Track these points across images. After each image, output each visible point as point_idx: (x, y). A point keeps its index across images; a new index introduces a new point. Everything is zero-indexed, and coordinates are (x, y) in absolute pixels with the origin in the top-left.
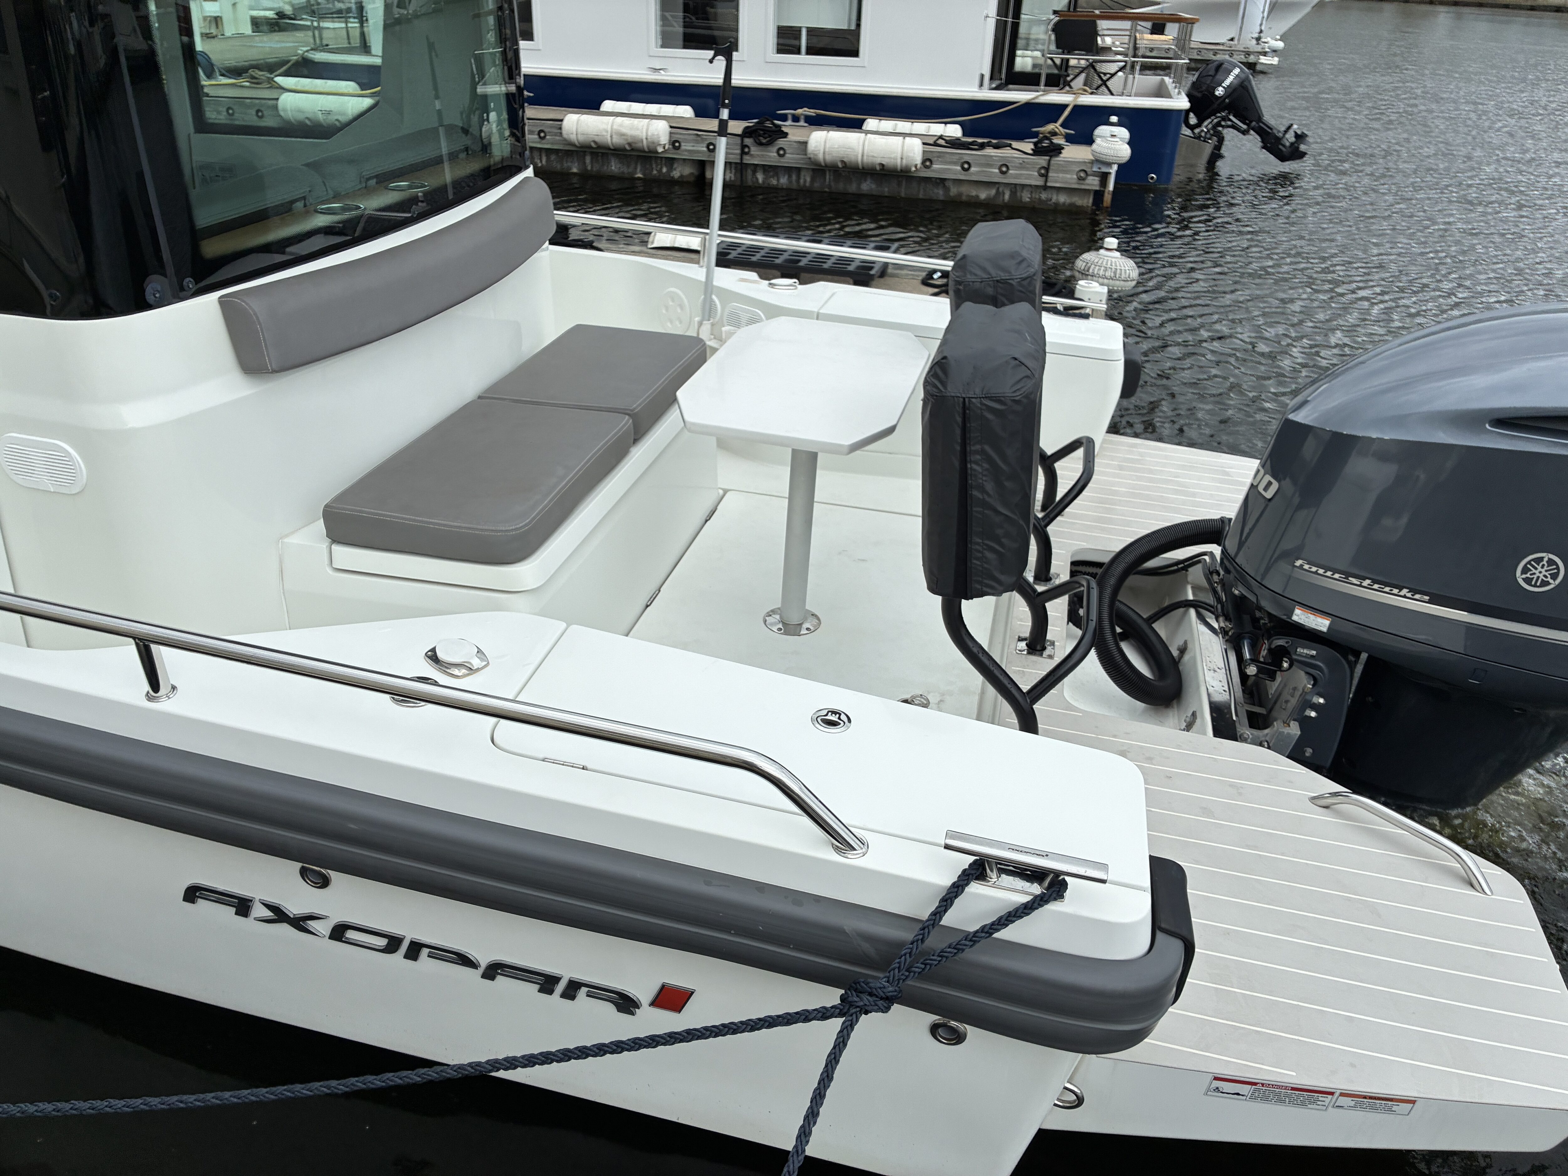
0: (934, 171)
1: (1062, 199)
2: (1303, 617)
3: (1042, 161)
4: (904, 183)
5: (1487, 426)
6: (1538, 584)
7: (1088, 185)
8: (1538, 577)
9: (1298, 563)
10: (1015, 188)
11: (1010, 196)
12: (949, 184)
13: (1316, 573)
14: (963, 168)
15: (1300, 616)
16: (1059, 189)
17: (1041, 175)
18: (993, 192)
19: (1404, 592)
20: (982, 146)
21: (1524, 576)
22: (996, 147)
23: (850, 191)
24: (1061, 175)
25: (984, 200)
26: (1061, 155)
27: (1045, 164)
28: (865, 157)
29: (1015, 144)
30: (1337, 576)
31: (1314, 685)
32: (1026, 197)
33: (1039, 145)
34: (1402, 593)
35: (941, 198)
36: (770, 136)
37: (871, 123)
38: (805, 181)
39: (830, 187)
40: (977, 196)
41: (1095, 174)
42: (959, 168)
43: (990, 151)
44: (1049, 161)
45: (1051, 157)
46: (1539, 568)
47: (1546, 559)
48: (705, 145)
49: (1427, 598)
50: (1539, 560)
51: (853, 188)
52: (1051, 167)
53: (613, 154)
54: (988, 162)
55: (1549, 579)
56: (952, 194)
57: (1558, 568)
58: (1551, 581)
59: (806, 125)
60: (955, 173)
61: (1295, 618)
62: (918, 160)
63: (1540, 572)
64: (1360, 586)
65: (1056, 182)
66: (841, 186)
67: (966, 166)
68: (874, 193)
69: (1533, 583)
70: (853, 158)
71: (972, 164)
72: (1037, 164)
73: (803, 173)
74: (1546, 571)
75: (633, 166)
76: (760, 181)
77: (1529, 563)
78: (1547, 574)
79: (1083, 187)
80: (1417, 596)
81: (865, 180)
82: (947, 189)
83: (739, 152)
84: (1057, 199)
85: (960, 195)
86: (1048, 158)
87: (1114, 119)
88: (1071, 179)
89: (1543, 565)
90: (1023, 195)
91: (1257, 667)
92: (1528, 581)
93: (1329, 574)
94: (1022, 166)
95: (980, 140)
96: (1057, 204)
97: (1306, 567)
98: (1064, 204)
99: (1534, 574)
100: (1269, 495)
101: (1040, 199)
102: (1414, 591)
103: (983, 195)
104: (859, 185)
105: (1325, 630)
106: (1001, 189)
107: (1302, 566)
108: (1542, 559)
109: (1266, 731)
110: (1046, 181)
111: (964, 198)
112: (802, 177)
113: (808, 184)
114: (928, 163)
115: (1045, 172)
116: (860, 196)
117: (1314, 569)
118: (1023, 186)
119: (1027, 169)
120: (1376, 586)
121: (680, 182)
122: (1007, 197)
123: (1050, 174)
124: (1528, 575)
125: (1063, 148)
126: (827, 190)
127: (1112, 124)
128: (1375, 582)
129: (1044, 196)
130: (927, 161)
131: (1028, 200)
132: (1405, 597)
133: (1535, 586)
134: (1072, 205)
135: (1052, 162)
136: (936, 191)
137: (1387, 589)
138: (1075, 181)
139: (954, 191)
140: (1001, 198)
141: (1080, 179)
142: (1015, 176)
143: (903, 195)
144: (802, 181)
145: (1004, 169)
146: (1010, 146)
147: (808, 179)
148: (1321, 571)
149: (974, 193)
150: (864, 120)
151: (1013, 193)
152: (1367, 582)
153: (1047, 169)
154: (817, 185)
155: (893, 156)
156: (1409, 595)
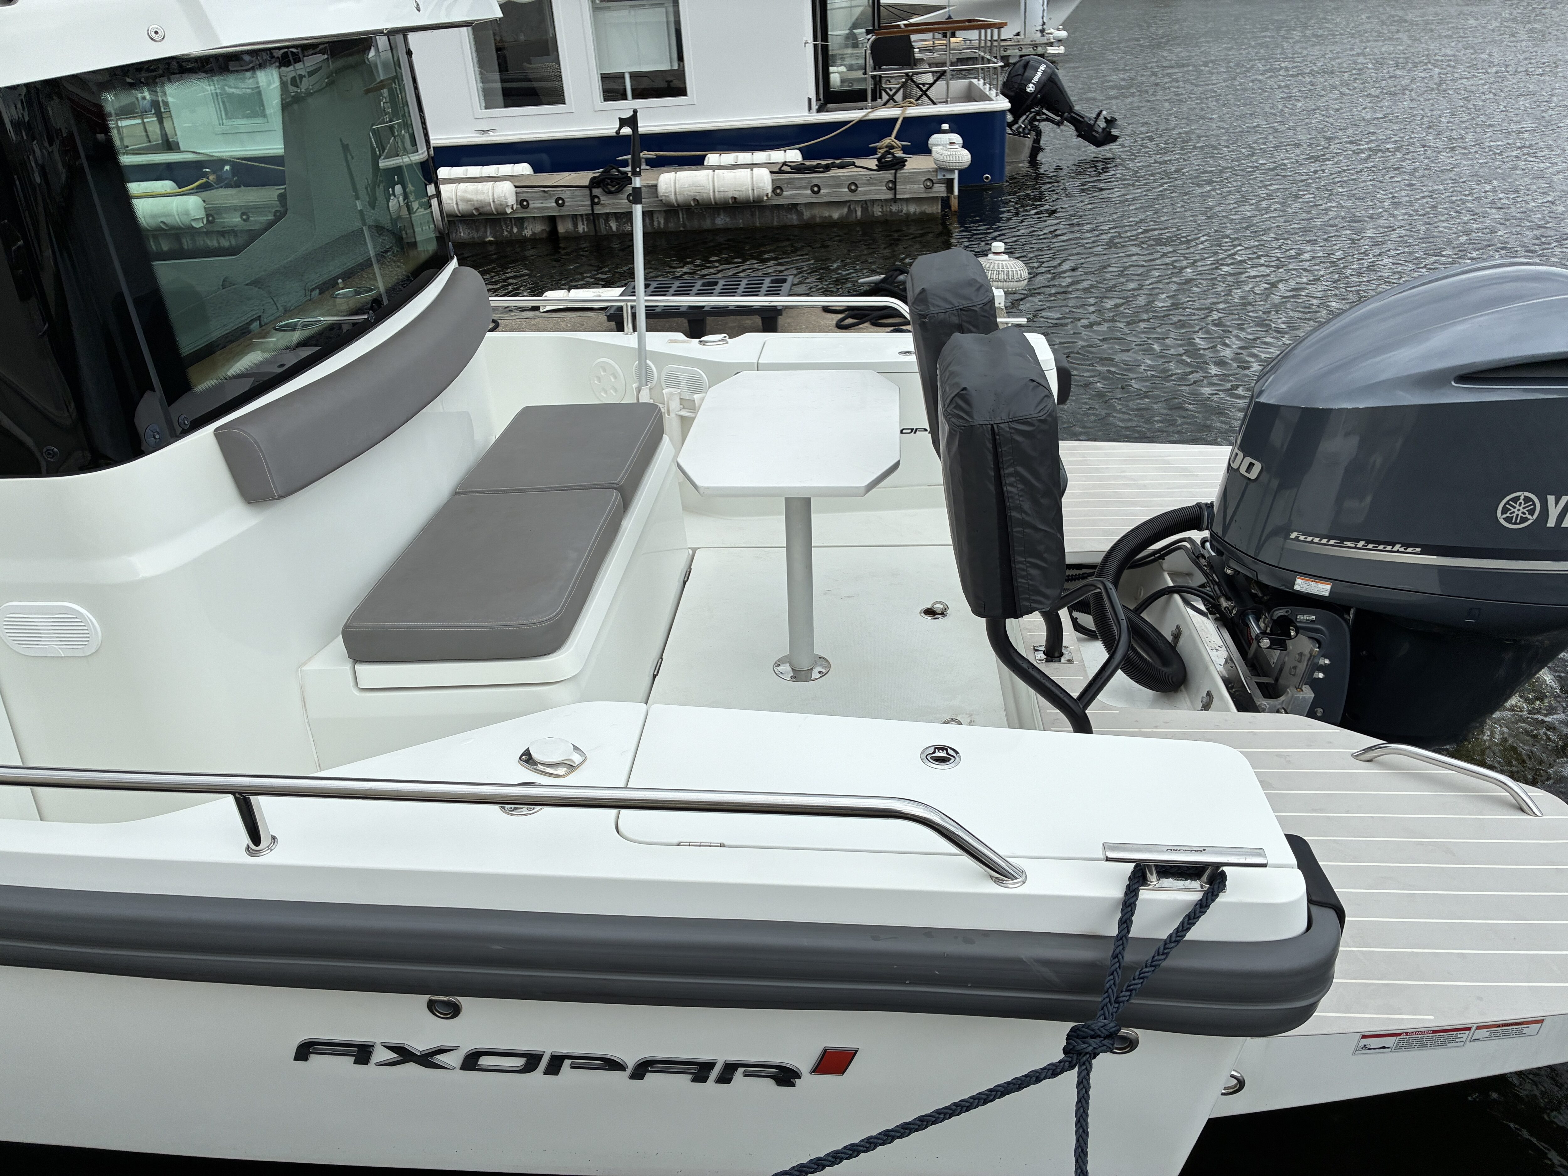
0: (786, 197)
1: (912, 209)
2: (1305, 586)
3: (888, 175)
4: (757, 213)
5: (1453, 383)
6: (1518, 521)
7: (936, 192)
8: (1517, 515)
9: (1293, 535)
10: (865, 204)
11: (862, 212)
12: (802, 208)
13: (1312, 542)
14: (813, 191)
15: (1302, 585)
16: (907, 200)
17: (890, 189)
18: (845, 210)
19: (1397, 547)
20: (827, 168)
21: (1505, 516)
22: (841, 167)
23: (705, 227)
24: (908, 187)
25: (838, 219)
26: (905, 168)
27: (891, 178)
28: (717, 193)
29: (858, 162)
30: (1332, 542)
31: (1319, 648)
32: (877, 211)
33: (883, 160)
34: (1395, 549)
35: (796, 223)
36: (618, 184)
37: (712, 158)
38: (659, 223)
39: (684, 225)
40: (831, 217)
41: (940, 182)
42: (809, 192)
43: (835, 172)
44: (895, 174)
45: (896, 170)
46: (1517, 506)
47: (1522, 497)
48: (554, 201)
49: (1420, 549)
50: (1516, 499)
51: (707, 224)
52: (898, 180)
53: (460, 221)
54: (837, 183)
55: (1527, 515)
56: (805, 217)
57: (1534, 504)
58: (1529, 517)
59: (648, 167)
60: (807, 197)
61: (1296, 587)
62: (769, 189)
63: (1519, 510)
64: (1356, 548)
65: (904, 193)
66: (695, 224)
67: (816, 189)
68: (729, 226)
69: (1513, 521)
70: (705, 195)
71: (822, 188)
72: (884, 178)
73: (655, 216)
74: (1524, 508)
75: (482, 229)
76: (614, 228)
77: (1507, 503)
78: (1525, 511)
79: (931, 195)
80: (1410, 550)
81: (719, 215)
82: (800, 214)
83: (589, 203)
84: (907, 210)
85: (814, 217)
86: (893, 171)
87: (945, 126)
88: (919, 188)
89: (1521, 503)
90: (875, 210)
91: (1270, 639)
92: (1508, 520)
93: (1324, 541)
94: (870, 182)
95: (824, 162)
96: (908, 215)
97: (1302, 538)
98: (915, 213)
99: (1514, 512)
100: (1253, 475)
101: (891, 211)
102: (1406, 545)
103: (836, 215)
104: (713, 220)
105: (1327, 594)
106: (852, 207)
107: (1297, 537)
108: (1518, 498)
109: (1282, 698)
110: (895, 194)
111: (818, 220)
112: (655, 219)
113: (662, 226)
114: (778, 191)
115: (893, 186)
116: (716, 231)
117: (1309, 539)
118: (873, 201)
119: (875, 185)
120: (1370, 546)
121: (534, 241)
122: (859, 213)
123: (898, 187)
124: (1508, 515)
125: (906, 161)
126: (682, 229)
127: (945, 132)
128: (1368, 542)
129: (894, 208)
130: (777, 189)
131: (880, 214)
132: (1398, 552)
133: (1515, 523)
134: (923, 213)
135: (898, 175)
136: (789, 216)
137: (1381, 547)
138: (923, 190)
139: (807, 214)
140: (854, 215)
141: (927, 187)
142: (865, 192)
143: (758, 224)
144: (656, 223)
145: (853, 187)
146: (854, 164)
147: (662, 221)
148: (1316, 540)
149: (827, 214)
150: (705, 156)
151: (865, 209)
152: (1361, 544)
153: (894, 183)
154: (672, 226)
155: (744, 188)
156: (1402, 549)
